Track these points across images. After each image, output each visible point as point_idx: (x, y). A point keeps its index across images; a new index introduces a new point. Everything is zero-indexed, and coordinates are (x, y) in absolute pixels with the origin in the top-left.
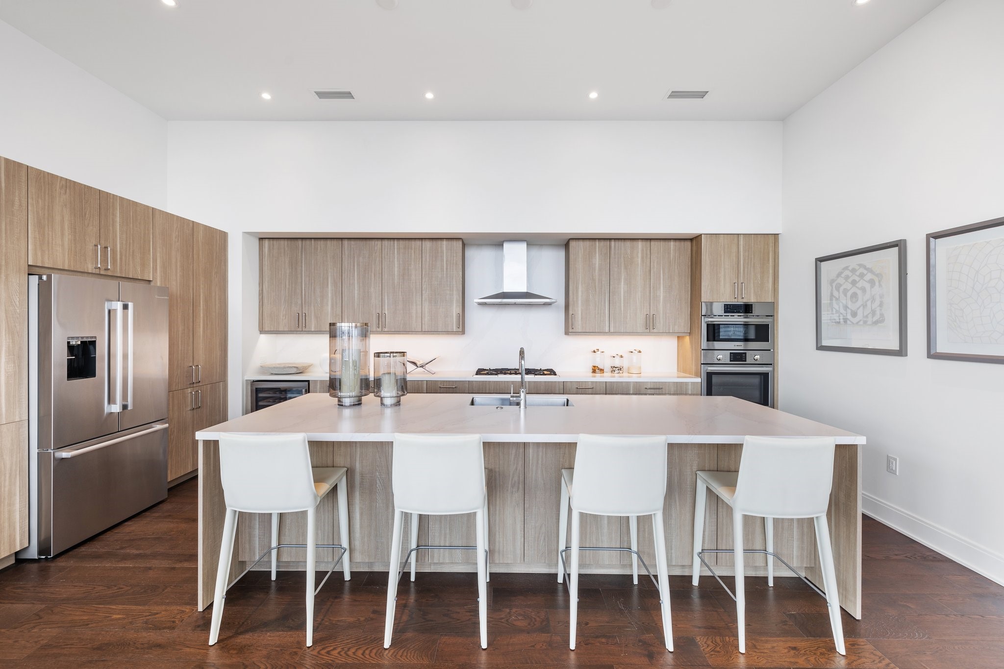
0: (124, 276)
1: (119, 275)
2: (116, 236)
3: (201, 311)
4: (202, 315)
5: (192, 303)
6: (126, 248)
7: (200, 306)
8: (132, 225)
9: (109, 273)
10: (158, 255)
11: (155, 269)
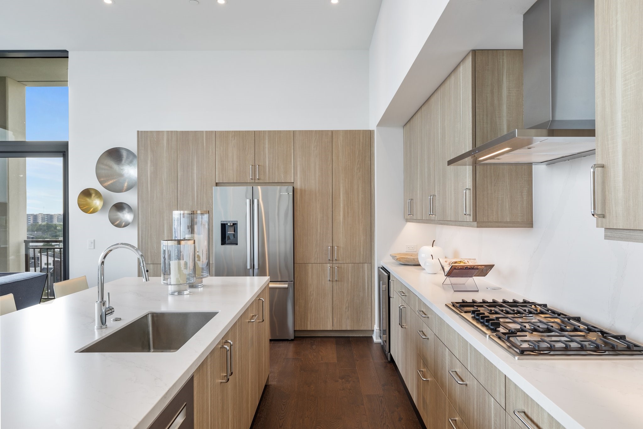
0: (271, 182)
1: (268, 182)
2: (266, 157)
3: (342, 202)
4: (342, 205)
5: (331, 196)
6: (273, 163)
7: (340, 198)
8: (277, 147)
9: (261, 181)
10: (298, 163)
11: (295, 174)
